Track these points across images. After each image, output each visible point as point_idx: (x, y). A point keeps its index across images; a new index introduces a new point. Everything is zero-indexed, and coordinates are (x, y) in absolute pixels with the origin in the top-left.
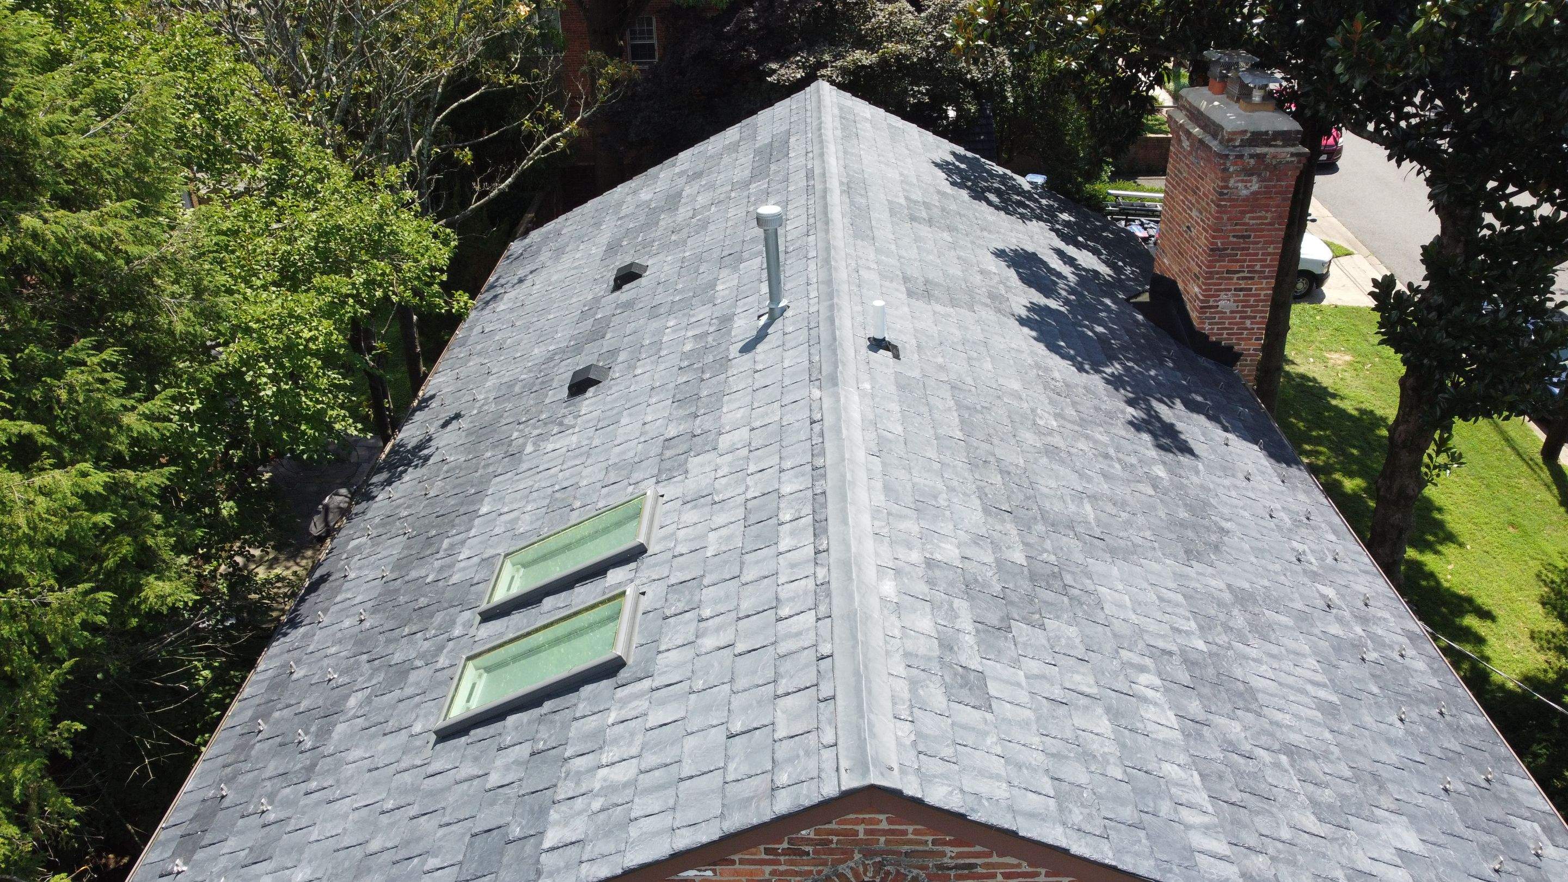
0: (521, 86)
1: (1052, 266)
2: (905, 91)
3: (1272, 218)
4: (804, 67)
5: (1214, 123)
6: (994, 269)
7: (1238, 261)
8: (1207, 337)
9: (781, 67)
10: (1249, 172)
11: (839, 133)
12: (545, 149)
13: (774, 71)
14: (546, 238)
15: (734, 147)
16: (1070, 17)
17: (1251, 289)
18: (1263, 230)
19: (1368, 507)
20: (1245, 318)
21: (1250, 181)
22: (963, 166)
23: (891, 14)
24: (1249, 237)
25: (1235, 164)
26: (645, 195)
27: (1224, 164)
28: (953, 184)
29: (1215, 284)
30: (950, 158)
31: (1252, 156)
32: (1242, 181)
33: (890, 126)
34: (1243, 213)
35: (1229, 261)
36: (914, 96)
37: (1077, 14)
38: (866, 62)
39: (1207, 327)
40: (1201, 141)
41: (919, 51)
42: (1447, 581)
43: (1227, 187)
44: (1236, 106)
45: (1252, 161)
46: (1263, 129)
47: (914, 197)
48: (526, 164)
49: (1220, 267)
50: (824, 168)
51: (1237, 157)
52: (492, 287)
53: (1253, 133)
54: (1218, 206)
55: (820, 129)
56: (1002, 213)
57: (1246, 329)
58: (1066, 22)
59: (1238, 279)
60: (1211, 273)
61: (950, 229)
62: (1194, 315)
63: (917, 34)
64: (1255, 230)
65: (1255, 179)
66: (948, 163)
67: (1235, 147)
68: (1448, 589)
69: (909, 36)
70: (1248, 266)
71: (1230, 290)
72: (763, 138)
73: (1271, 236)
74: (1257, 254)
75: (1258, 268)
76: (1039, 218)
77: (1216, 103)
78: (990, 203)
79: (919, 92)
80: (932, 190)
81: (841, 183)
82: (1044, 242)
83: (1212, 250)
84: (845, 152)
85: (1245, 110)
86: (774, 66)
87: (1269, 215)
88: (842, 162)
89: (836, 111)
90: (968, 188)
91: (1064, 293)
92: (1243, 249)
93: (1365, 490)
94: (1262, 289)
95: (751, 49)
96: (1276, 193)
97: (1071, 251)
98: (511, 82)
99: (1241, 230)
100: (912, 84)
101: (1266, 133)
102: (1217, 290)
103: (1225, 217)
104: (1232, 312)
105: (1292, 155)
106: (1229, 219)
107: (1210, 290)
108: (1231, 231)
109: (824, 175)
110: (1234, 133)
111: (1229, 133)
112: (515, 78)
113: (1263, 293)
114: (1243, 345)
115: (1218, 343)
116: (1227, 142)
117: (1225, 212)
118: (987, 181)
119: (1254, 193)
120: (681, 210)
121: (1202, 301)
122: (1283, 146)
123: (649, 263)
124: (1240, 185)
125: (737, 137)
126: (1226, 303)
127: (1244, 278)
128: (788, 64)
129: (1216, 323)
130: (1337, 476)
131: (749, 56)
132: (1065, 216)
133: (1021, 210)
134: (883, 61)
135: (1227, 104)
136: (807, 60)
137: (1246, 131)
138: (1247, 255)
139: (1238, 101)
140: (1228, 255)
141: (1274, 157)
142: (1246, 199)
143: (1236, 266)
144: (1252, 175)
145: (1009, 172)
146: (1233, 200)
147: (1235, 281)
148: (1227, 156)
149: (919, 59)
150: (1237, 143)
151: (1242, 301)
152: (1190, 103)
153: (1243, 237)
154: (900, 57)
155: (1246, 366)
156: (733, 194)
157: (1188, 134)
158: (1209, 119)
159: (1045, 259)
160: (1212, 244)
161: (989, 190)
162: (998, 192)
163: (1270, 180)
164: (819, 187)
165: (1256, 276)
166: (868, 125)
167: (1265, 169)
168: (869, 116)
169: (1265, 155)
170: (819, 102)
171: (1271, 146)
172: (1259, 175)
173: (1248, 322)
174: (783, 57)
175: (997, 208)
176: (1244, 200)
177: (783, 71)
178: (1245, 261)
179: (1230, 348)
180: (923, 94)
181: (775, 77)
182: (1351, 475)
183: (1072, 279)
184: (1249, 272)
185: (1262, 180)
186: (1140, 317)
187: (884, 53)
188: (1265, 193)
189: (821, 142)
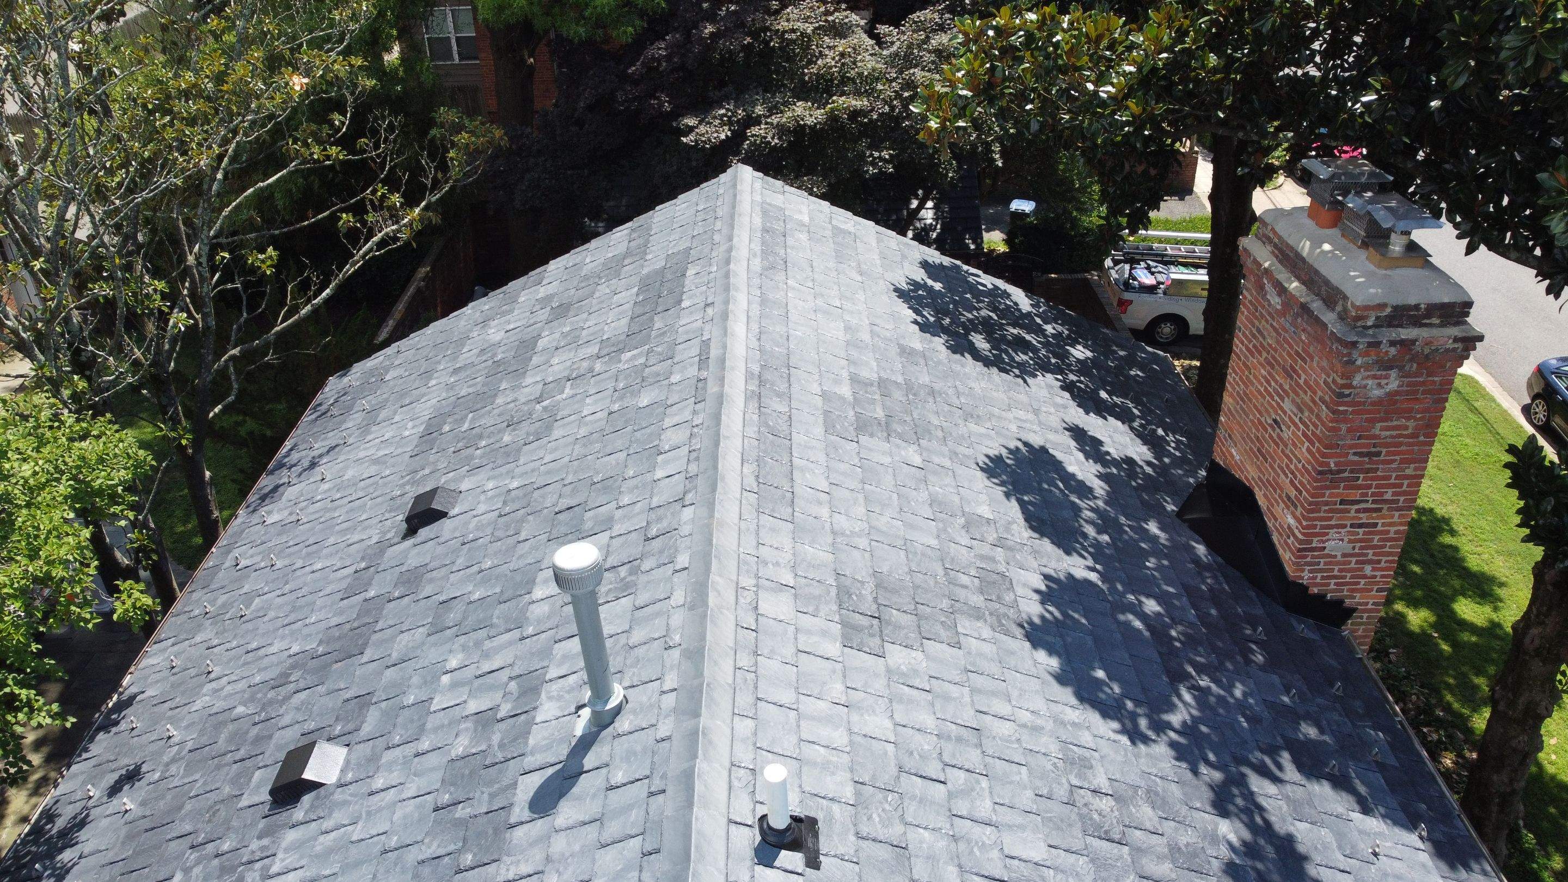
0: (343, 163)
1: (1071, 469)
2: (862, 157)
3: (1416, 428)
4: (730, 123)
5: (1327, 282)
6: (985, 511)
7: (1359, 487)
8: (1305, 588)
9: (700, 122)
10: (1387, 365)
11: (757, 264)
12: (382, 244)
13: (691, 129)
14: (366, 387)
15: (613, 268)
16: (1090, 86)
17: (1376, 525)
18: (1401, 444)
19: (1441, 652)
20: (1363, 562)
21: (1387, 377)
22: (938, 286)
23: (842, 55)
24: (1378, 454)
25: (1366, 354)
26: (495, 334)
27: (1349, 354)
28: (924, 327)
29: (1321, 519)
30: (920, 275)
31: (1392, 343)
32: (1375, 377)
33: (837, 231)
34: (1373, 421)
35: (1345, 488)
36: (873, 164)
37: (1101, 80)
38: (810, 121)
39: (1306, 575)
40: (1305, 308)
41: (879, 104)
42: (1551, 763)
43: (1349, 386)
44: (1362, 255)
45: (1393, 351)
46: (1412, 301)
47: (865, 374)
48: (349, 269)
49: (1331, 495)
50: (725, 347)
51: (1370, 345)
52: (281, 466)
53: (1396, 308)
54: (1334, 412)
55: (728, 262)
56: (994, 370)
57: (1365, 577)
58: (1084, 91)
59: (1358, 511)
60: (1317, 504)
61: (919, 434)
62: (1286, 556)
63: (877, 79)
64: (1386, 445)
65: (1393, 373)
66: (916, 285)
67: (1366, 328)
68: (1553, 778)
69: (865, 85)
70: (1373, 494)
71: (1344, 526)
72: (655, 261)
73: (1412, 452)
74: (1389, 478)
75: (1388, 496)
76: (1045, 368)
77: (1327, 247)
78: (976, 355)
79: (880, 158)
80: (894, 350)
81: (749, 375)
82: (1054, 421)
83: (1320, 473)
84: (764, 301)
85: (1379, 266)
86: (691, 121)
87: (1411, 424)
88: (755, 327)
89: (758, 221)
90: (945, 330)
91: (1090, 531)
92: (1368, 471)
93: (1434, 626)
94: (1391, 524)
95: (664, 98)
96: (1424, 393)
97: (1094, 425)
98: (328, 157)
99: (1368, 445)
100: (872, 147)
101: (1417, 307)
102: (1323, 527)
103: (1344, 427)
104: (1344, 555)
105: (1456, 340)
106: (1349, 430)
107: (1315, 527)
108: (1351, 447)
109: (722, 361)
110: (1367, 308)
111: (1357, 308)
112: (333, 151)
113: (1393, 529)
114: (1358, 598)
115: (1321, 597)
116: (1353, 319)
117: (1345, 421)
118: (971, 308)
119: (1391, 394)
120: (529, 380)
121: (1300, 542)
122: (1442, 325)
123: (464, 486)
124: (1370, 382)
125: (622, 248)
126: (1336, 544)
127: (1366, 510)
128: (709, 119)
129: (1321, 571)
130: (1399, 607)
131: (661, 105)
132: (1080, 352)
133: (1021, 357)
134: (833, 118)
135: (1344, 250)
136: (734, 113)
137: (1382, 306)
138: (1372, 479)
139: (1365, 245)
140: (1344, 480)
141: (1428, 344)
142: (1379, 402)
143: (1356, 495)
144: (1391, 368)
145: (1001, 284)
146: (1359, 403)
147: (1353, 514)
148: (1354, 344)
149: (880, 115)
150: (1370, 323)
151: (1361, 541)
152: (1280, 238)
153: (1369, 454)
154: (855, 114)
155: (1361, 624)
156: (598, 367)
157: (1282, 290)
158: (1317, 272)
159: (1059, 455)
160: (1321, 464)
161: (973, 326)
162: (987, 328)
163: (1417, 375)
164: (712, 388)
165: (1385, 507)
166: (803, 237)
167: (1411, 360)
168: (806, 219)
169: (1413, 342)
170: (734, 207)
171: (1426, 325)
172: (1401, 368)
173: (1368, 570)
174: (702, 107)
175: (987, 363)
176: (1373, 404)
177: (702, 129)
178: (1369, 487)
179: (1340, 602)
180: (885, 161)
181: (692, 137)
182: (1415, 603)
183: (1099, 487)
184: (1374, 502)
185: (1404, 375)
186: (1201, 549)
187: (832, 110)
188: (1407, 393)
189: (727, 288)
